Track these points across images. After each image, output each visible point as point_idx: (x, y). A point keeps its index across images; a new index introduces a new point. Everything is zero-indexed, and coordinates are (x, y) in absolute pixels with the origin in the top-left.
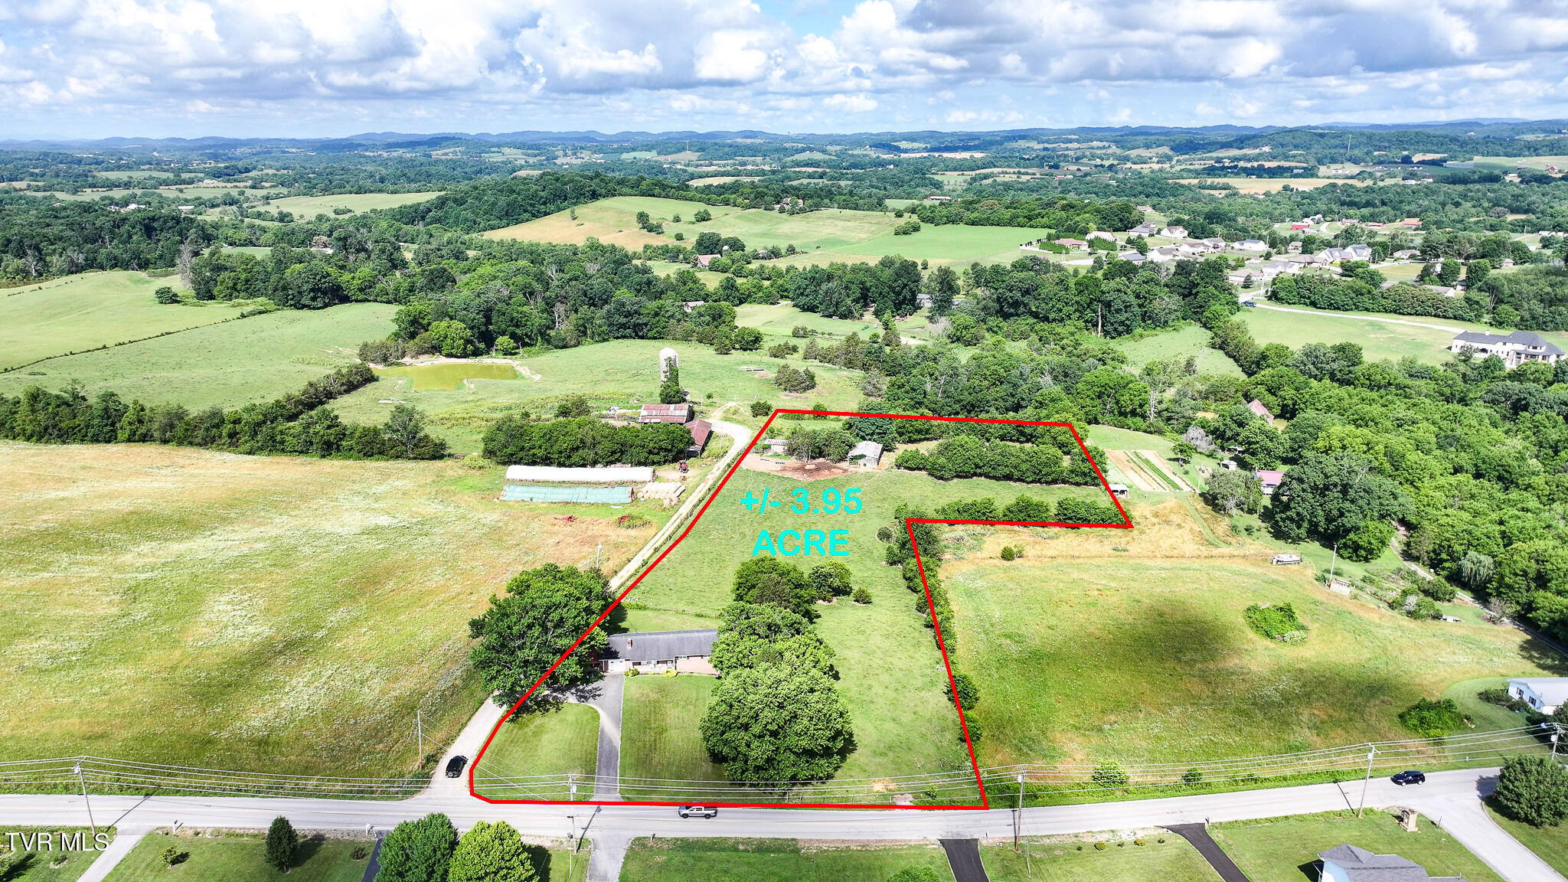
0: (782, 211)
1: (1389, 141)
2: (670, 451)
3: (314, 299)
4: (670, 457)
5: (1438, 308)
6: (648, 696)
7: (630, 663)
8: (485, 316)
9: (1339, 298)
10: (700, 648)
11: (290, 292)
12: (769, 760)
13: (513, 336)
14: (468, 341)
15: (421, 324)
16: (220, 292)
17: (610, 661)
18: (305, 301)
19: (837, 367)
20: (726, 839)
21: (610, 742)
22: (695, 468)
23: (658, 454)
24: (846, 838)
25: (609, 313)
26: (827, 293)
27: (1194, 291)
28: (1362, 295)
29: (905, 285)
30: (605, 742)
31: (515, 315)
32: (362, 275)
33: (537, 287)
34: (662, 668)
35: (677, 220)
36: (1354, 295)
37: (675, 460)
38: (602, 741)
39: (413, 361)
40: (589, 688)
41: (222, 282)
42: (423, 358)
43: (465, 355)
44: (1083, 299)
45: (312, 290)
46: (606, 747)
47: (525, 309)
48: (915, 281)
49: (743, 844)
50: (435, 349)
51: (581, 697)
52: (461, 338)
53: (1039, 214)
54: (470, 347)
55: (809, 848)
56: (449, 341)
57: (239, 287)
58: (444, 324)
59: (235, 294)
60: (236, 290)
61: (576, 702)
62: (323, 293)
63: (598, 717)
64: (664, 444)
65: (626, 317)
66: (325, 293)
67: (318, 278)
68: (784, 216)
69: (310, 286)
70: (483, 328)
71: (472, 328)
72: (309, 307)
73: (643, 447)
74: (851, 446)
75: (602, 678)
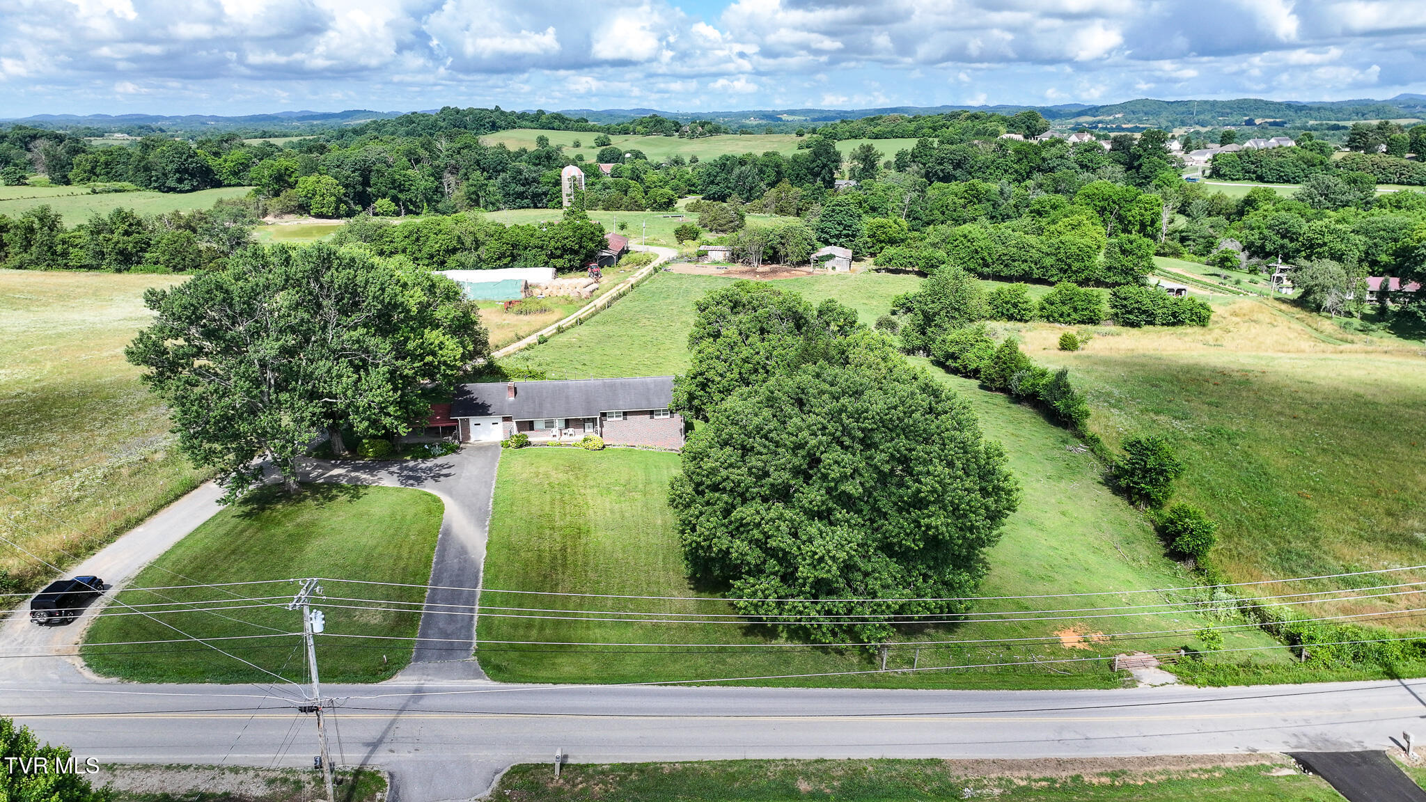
0: (681, 136)
1: (1231, 108)
2: (576, 252)
3: (180, 181)
4: (577, 263)
5: (1401, 174)
6: (547, 476)
7: (513, 425)
8: (361, 175)
9: (1289, 170)
10: (648, 400)
11: (154, 173)
12: (848, 568)
13: (395, 199)
14: (339, 201)
15: (287, 182)
16: (77, 175)
17: (473, 420)
18: (171, 183)
19: (767, 215)
20: (760, 764)
21: (463, 551)
22: (609, 276)
23: (561, 257)
24: (1064, 755)
25: (505, 184)
26: (739, 177)
27: (1136, 164)
28: (1314, 165)
29: (824, 166)
30: (452, 552)
31: (397, 177)
32: (234, 157)
33: (422, 153)
34: (577, 436)
35: (577, 145)
36: (1305, 166)
37: (583, 267)
38: (443, 550)
39: (277, 220)
40: (429, 464)
41: (78, 165)
42: (287, 217)
43: (339, 217)
44: (1023, 167)
45: (177, 171)
46: (453, 562)
47: (409, 172)
48: (835, 161)
49: (807, 777)
50: (303, 209)
51: (409, 478)
52: (332, 194)
53: (944, 125)
54: (343, 207)
55: (979, 785)
56: (318, 198)
57: (98, 170)
58: (312, 178)
59: (94, 177)
60: (95, 174)
61: (398, 485)
62: (190, 174)
63: (441, 508)
64: (569, 244)
65: (523, 185)
66: (193, 176)
67: (184, 157)
68: (684, 140)
69: (175, 166)
70: (359, 188)
71: (346, 186)
72: (173, 190)
73: (542, 247)
74: (814, 249)
75: (455, 450)
